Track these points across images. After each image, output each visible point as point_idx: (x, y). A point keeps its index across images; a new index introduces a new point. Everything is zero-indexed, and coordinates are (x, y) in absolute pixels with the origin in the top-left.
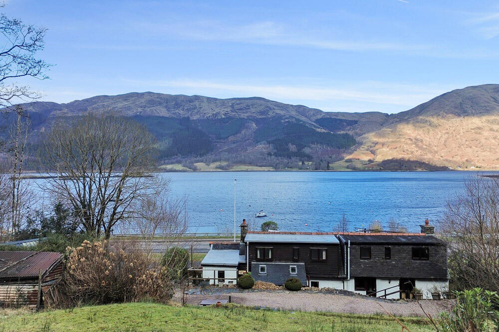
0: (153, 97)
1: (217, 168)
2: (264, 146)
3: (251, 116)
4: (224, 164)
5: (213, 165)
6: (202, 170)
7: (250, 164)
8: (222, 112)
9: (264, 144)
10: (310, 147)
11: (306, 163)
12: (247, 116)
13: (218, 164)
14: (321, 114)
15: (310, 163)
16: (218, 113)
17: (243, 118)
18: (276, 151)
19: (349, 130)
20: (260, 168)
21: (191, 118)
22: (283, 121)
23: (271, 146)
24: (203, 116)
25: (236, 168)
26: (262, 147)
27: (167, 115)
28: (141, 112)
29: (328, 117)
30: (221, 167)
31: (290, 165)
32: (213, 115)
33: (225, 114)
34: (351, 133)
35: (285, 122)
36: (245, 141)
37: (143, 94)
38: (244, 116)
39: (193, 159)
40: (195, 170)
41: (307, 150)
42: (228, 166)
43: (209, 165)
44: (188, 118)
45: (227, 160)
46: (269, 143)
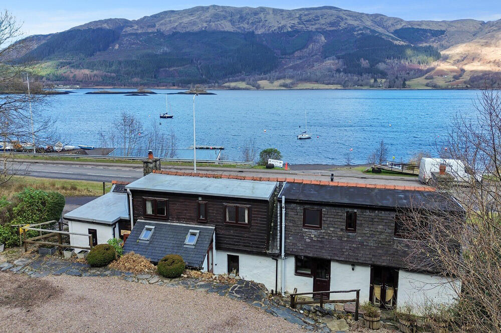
0: (218, 10)
1: (281, 86)
2: (332, 61)
3: (320, 28)
4: (288, 81)
5: (277, 83)
6: (265, 88)
7: (317, 81)
8: (288, 24)
9: (333, 59)
10: (385, 62)
11: (379, 80)
12: (316, 29)
13: (282, 81)
14: (401, 24)
15: (384, 80)
16: (284, 26)
17: (311, 31)
18: (346, 67)
19: (434, 42)
20: (327, 87)
21: (256, 33)
22: (355, 33)
23: (341, 62)
24: (269, 30)
25: (300, 86)
26: (330, 63)
27: (232, 30)
28: (206, 27)
29: (410, 26)
30: (285, 85)
31: (360, 82)
32: (279, 28)
33: (292, 27)
34: (435, 45)
35: (358, 34)
36: (312, 56)
37: (208, 8)
38: (312, 28)
39: (257, 77)
40: (258, 88)
41: (381, 66)
42: (292, 84)
43: (273, 83)
44: (253, 32)
45: (291, 77)
46: (338, 58)
